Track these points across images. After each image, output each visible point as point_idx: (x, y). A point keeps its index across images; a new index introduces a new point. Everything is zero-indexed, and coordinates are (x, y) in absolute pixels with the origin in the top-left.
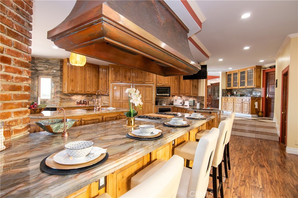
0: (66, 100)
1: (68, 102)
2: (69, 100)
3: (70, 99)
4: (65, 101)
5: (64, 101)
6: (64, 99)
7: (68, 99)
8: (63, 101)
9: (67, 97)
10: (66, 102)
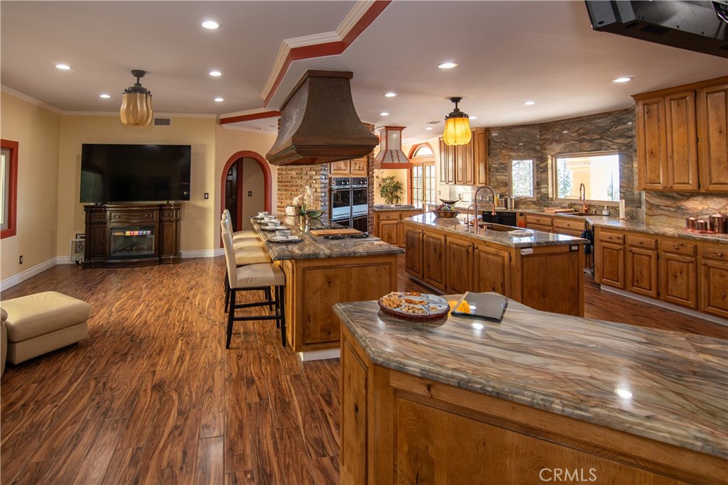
0: (663, 209)
1: (669, 217)
2: (676, 211)
3: (679, 208)
4: (662, 214)
5: (660, 212)
6: (658, 206)
7: (672, 209)
8: (655, 212)
9: (669, 203)
10: (666, 215)
